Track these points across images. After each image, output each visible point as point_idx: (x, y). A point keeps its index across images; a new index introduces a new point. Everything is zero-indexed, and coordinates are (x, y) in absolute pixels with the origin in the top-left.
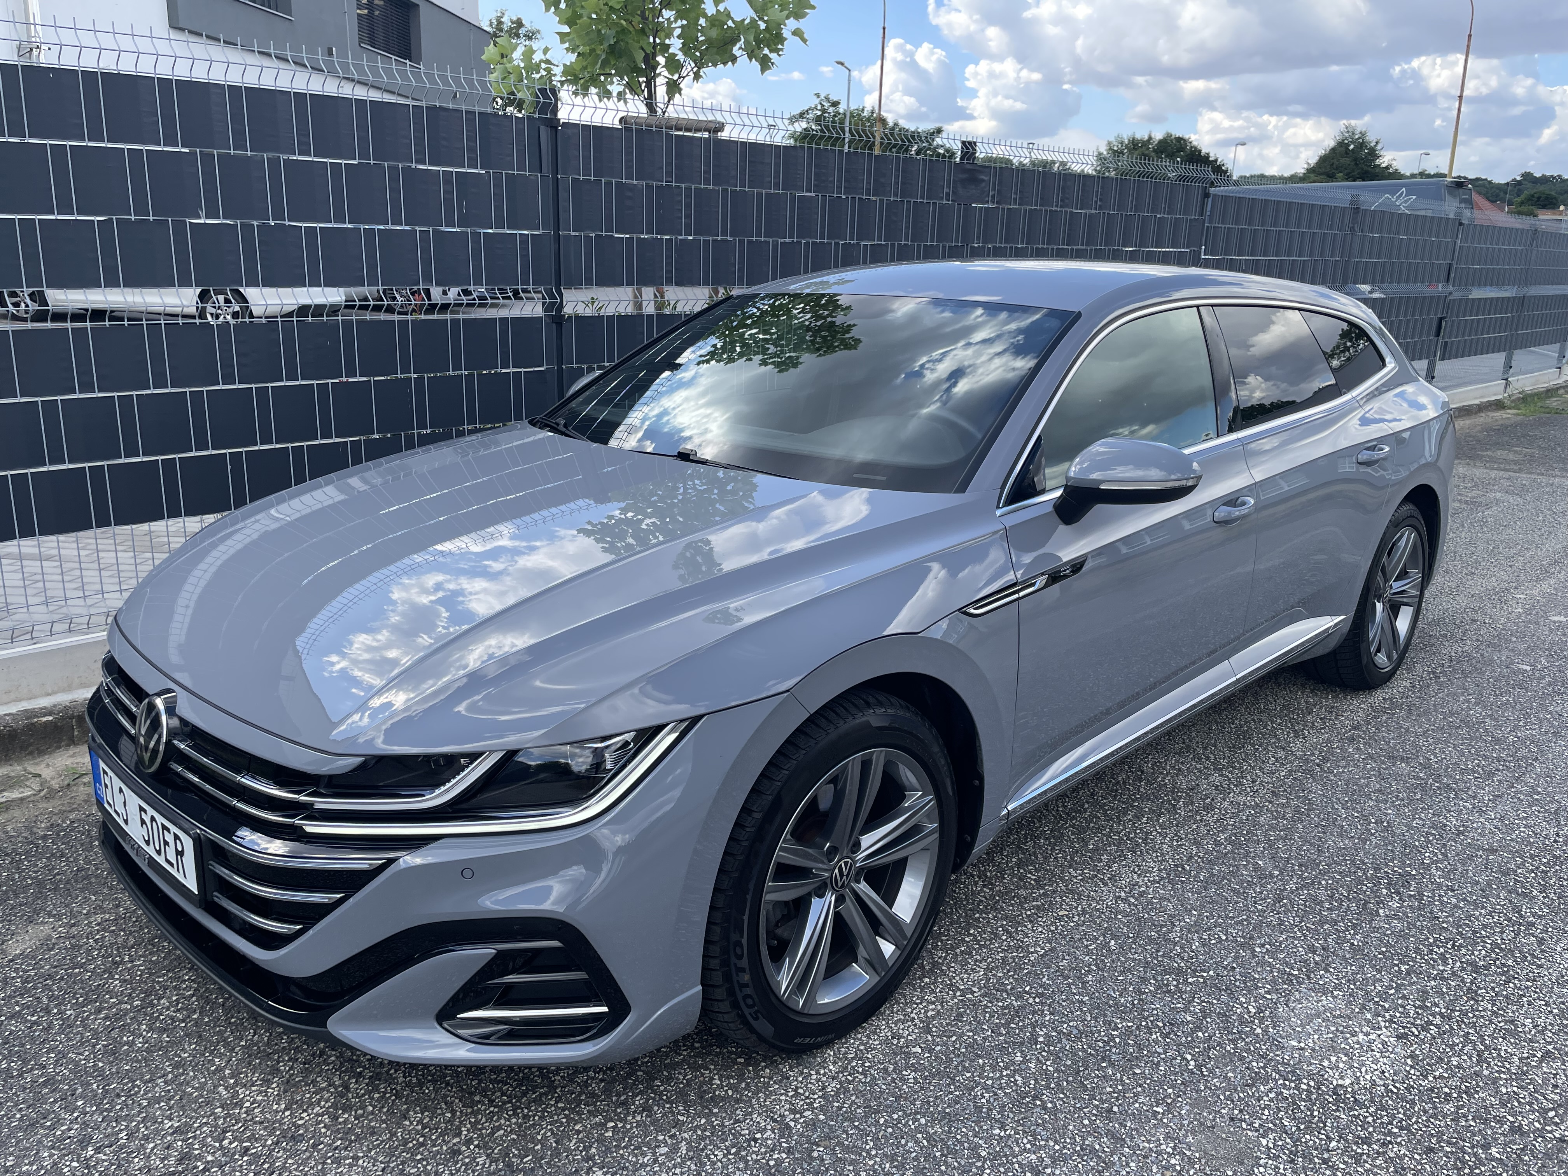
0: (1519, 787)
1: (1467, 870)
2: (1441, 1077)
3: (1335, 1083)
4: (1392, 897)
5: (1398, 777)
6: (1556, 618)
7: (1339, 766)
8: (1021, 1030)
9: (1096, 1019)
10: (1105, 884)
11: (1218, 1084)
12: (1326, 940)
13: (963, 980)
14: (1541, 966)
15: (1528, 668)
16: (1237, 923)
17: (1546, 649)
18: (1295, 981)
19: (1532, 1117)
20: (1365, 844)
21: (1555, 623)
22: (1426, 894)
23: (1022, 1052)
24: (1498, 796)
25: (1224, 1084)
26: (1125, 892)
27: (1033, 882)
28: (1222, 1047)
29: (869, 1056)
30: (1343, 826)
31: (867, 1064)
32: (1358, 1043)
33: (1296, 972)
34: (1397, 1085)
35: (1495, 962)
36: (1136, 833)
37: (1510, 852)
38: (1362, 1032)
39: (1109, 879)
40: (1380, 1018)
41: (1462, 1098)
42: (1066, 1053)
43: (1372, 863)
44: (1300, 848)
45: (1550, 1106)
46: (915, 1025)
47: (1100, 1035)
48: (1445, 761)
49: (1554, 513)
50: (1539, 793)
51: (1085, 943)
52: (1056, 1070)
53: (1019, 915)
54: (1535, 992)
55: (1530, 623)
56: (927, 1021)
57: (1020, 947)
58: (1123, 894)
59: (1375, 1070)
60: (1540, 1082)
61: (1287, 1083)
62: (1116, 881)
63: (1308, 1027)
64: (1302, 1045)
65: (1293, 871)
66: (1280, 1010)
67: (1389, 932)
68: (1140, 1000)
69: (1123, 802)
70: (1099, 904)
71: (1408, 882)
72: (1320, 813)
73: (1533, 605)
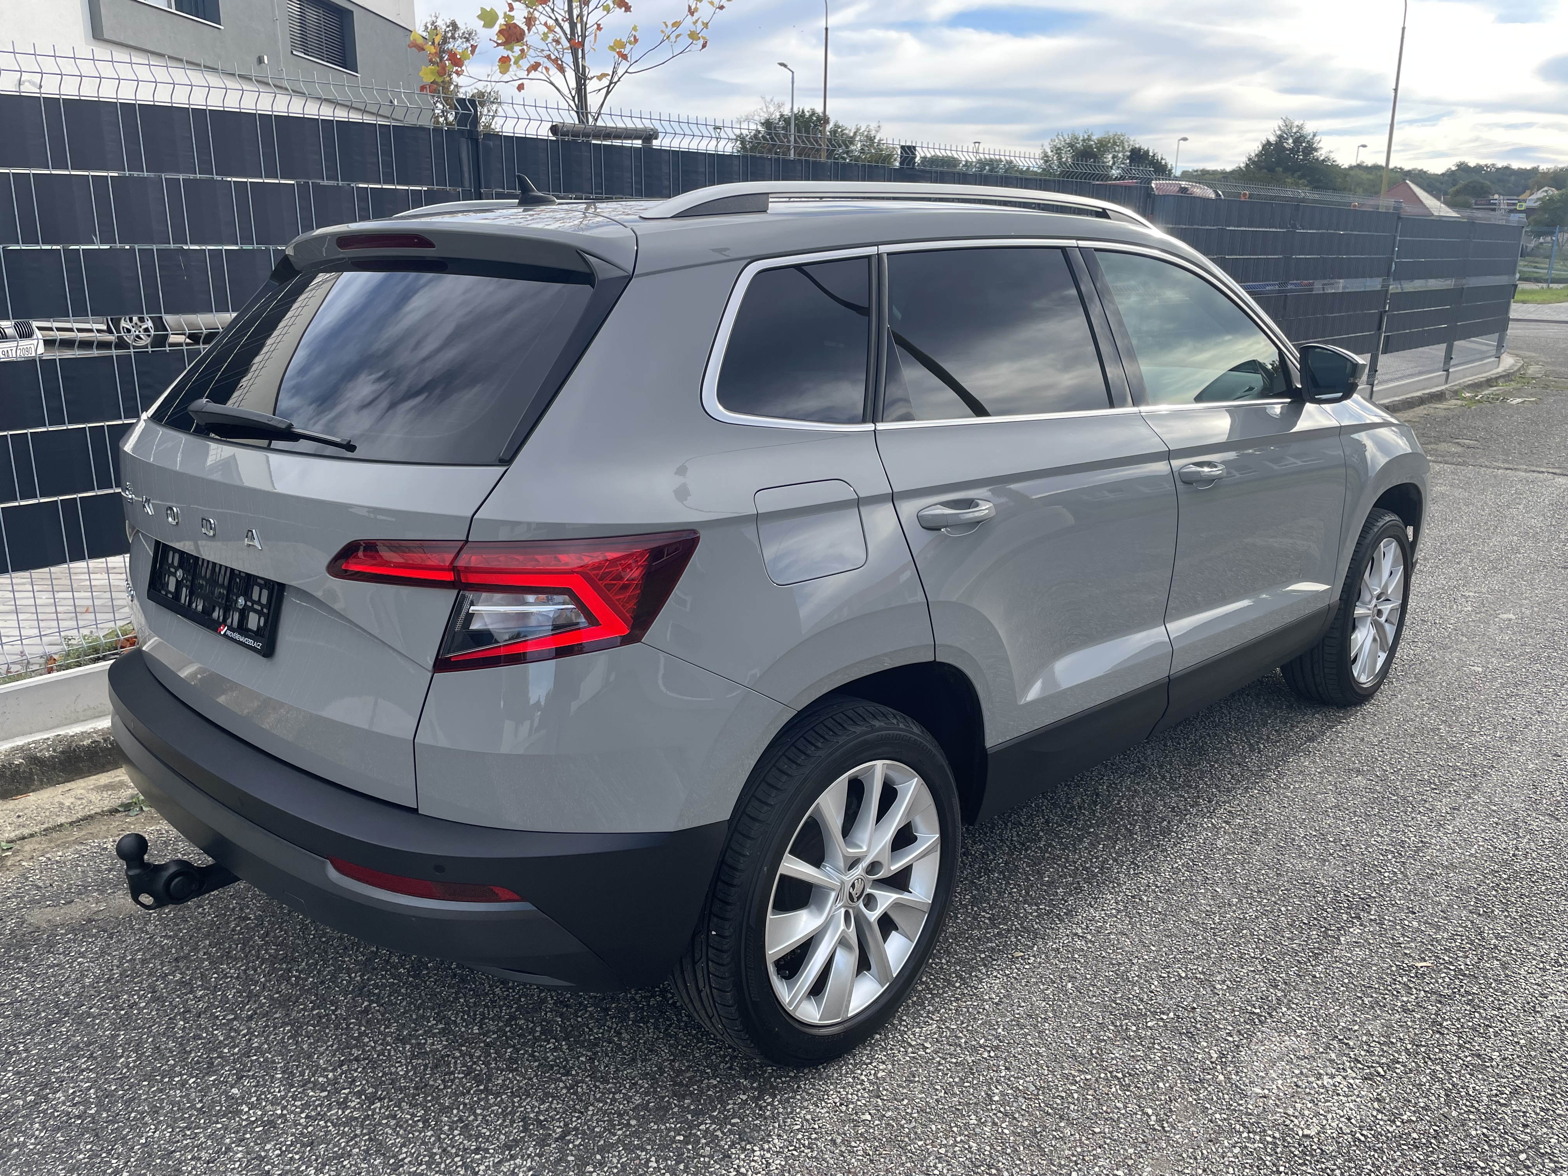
0: (1476, 797)
2: (1410, 1121)
3: (1300, 1133)
4: (1354, 922)
5: (1353, 792)
6: (1505, 616)
7: (1295, 781)
8: (975, 1089)
9: (1053, 1072)
10: (1061, 921)
11: (1180, 1140)
12: (1287, 974)
13: (914, 1034)
14: (1505, 993)
15: (1480, 670)
16: (1197, 958)
17: (1497, 650)
18: (1256, 1020)
19: (1503, 1161)
20: (1324, 865)
21: (1505, 621)
22: (1387, 918)
23: (976, 1113)
24: (1455, 808)
25: (1186, 1141)
27: (987, 921)
28: (1183, 1099)
29: (816, 1126)
31: (814, 1136)
32: (1323, 1087)
33: (1258, 1011)
34: (1364, 1132)
35: (1459, 991)
36: (1091, 862)
37: (1470, 869)
38: (1327, 1074)
39: (1066, 914)
40: (1344, 1058)
41: (1431, 1143)
42: (1023, 1112)
43: (1331, 886)
44: (1258, 872)
45: (1522, 1148)
46: (864, 1089)
47: (1057, 1090)
48: (1401, 771)
49: (1499, 506)
50: (1496, 804)
51: (1042, 987)
52: (1014, 1133)
53: (973, 959)
54: (1501, 1022)
55: (1480, 622)
56: (877, 1083)
57: (975, 994)
58: (1079, 931)
59: (1341, 1117)
60: (1510, 1121)
61: (1251, 1135)
62: (1072, 916)
63: (1271, 1071)
64: (1266, 1092)
65: (1252, 898)
66: (1242, 1053)
67: (1350, 962)
68: (1098, 1048)
69: (1079, 829)
70: (1055, 943)
71: (1369, 906)
72: (1278, 833)
73: (1482, 603)
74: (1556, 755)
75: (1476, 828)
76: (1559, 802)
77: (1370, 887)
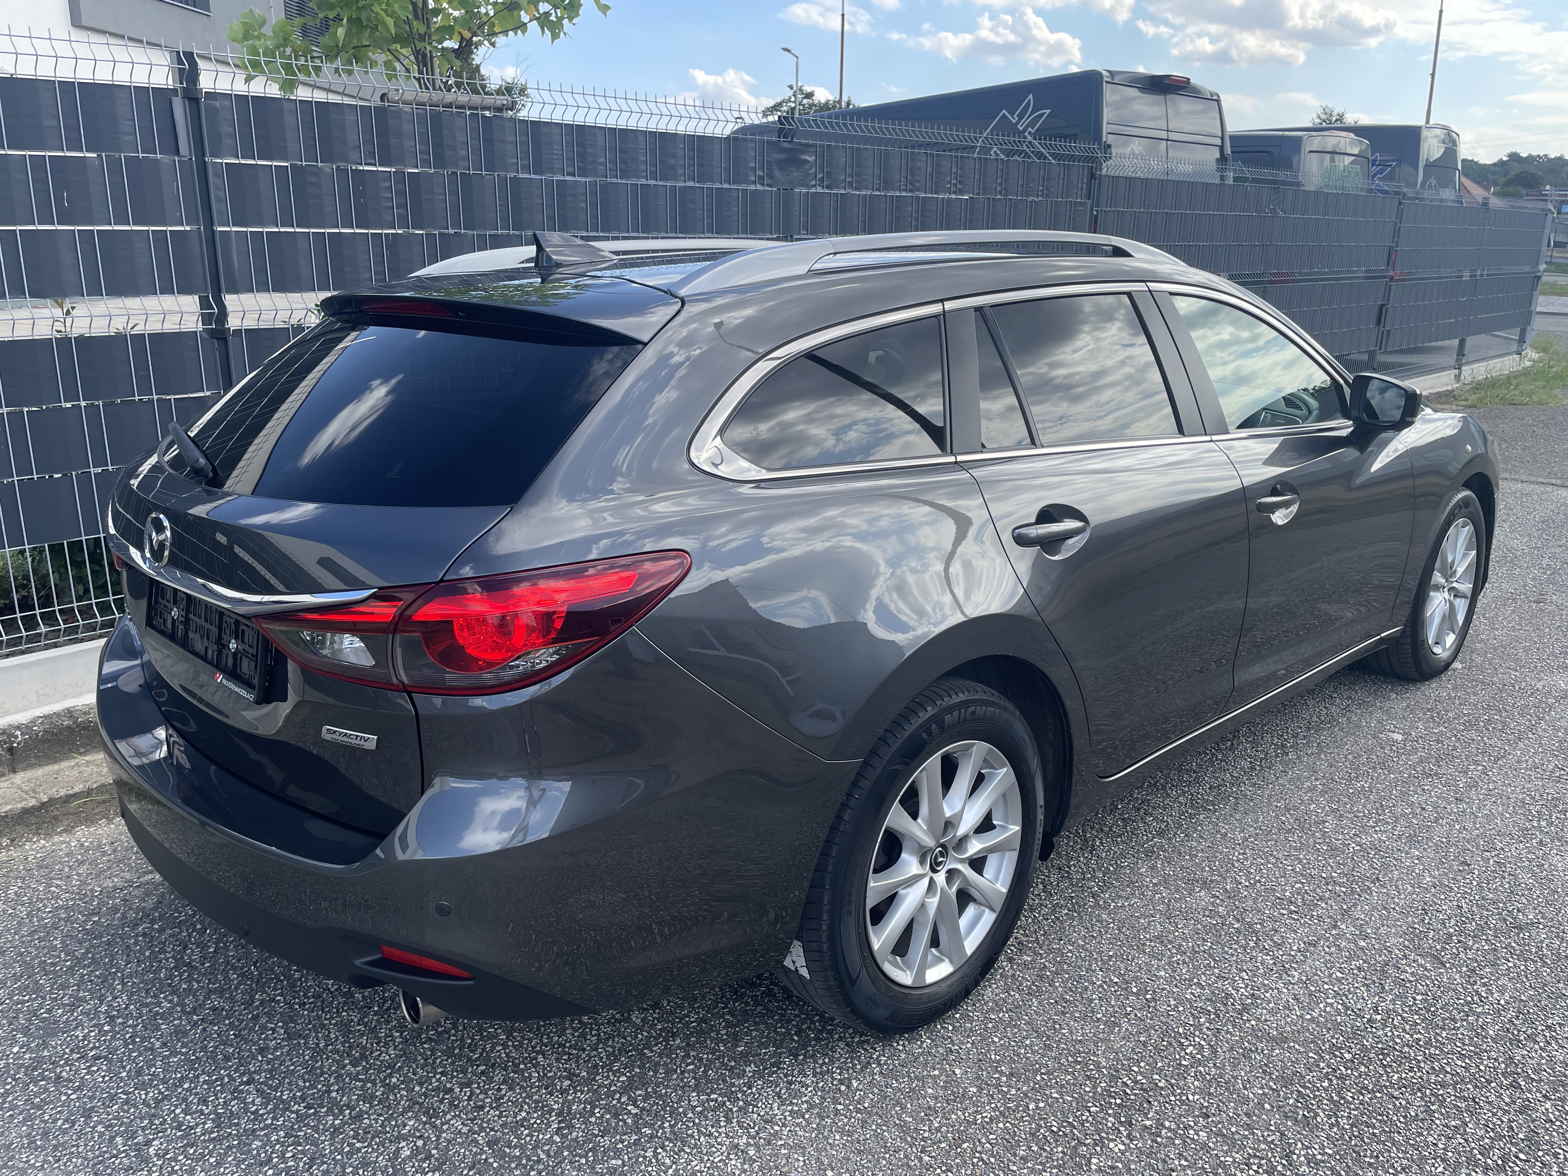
1: (1236, 1078)
4: (1119, 1132)
7: (1120, 897)
15: (1400, 737)
17: (1428, 710)
26: (750, 1136)
30: (1091, 1001)
39: (740, 1109)
44: (1020, 1044)
50: (1366, 937)
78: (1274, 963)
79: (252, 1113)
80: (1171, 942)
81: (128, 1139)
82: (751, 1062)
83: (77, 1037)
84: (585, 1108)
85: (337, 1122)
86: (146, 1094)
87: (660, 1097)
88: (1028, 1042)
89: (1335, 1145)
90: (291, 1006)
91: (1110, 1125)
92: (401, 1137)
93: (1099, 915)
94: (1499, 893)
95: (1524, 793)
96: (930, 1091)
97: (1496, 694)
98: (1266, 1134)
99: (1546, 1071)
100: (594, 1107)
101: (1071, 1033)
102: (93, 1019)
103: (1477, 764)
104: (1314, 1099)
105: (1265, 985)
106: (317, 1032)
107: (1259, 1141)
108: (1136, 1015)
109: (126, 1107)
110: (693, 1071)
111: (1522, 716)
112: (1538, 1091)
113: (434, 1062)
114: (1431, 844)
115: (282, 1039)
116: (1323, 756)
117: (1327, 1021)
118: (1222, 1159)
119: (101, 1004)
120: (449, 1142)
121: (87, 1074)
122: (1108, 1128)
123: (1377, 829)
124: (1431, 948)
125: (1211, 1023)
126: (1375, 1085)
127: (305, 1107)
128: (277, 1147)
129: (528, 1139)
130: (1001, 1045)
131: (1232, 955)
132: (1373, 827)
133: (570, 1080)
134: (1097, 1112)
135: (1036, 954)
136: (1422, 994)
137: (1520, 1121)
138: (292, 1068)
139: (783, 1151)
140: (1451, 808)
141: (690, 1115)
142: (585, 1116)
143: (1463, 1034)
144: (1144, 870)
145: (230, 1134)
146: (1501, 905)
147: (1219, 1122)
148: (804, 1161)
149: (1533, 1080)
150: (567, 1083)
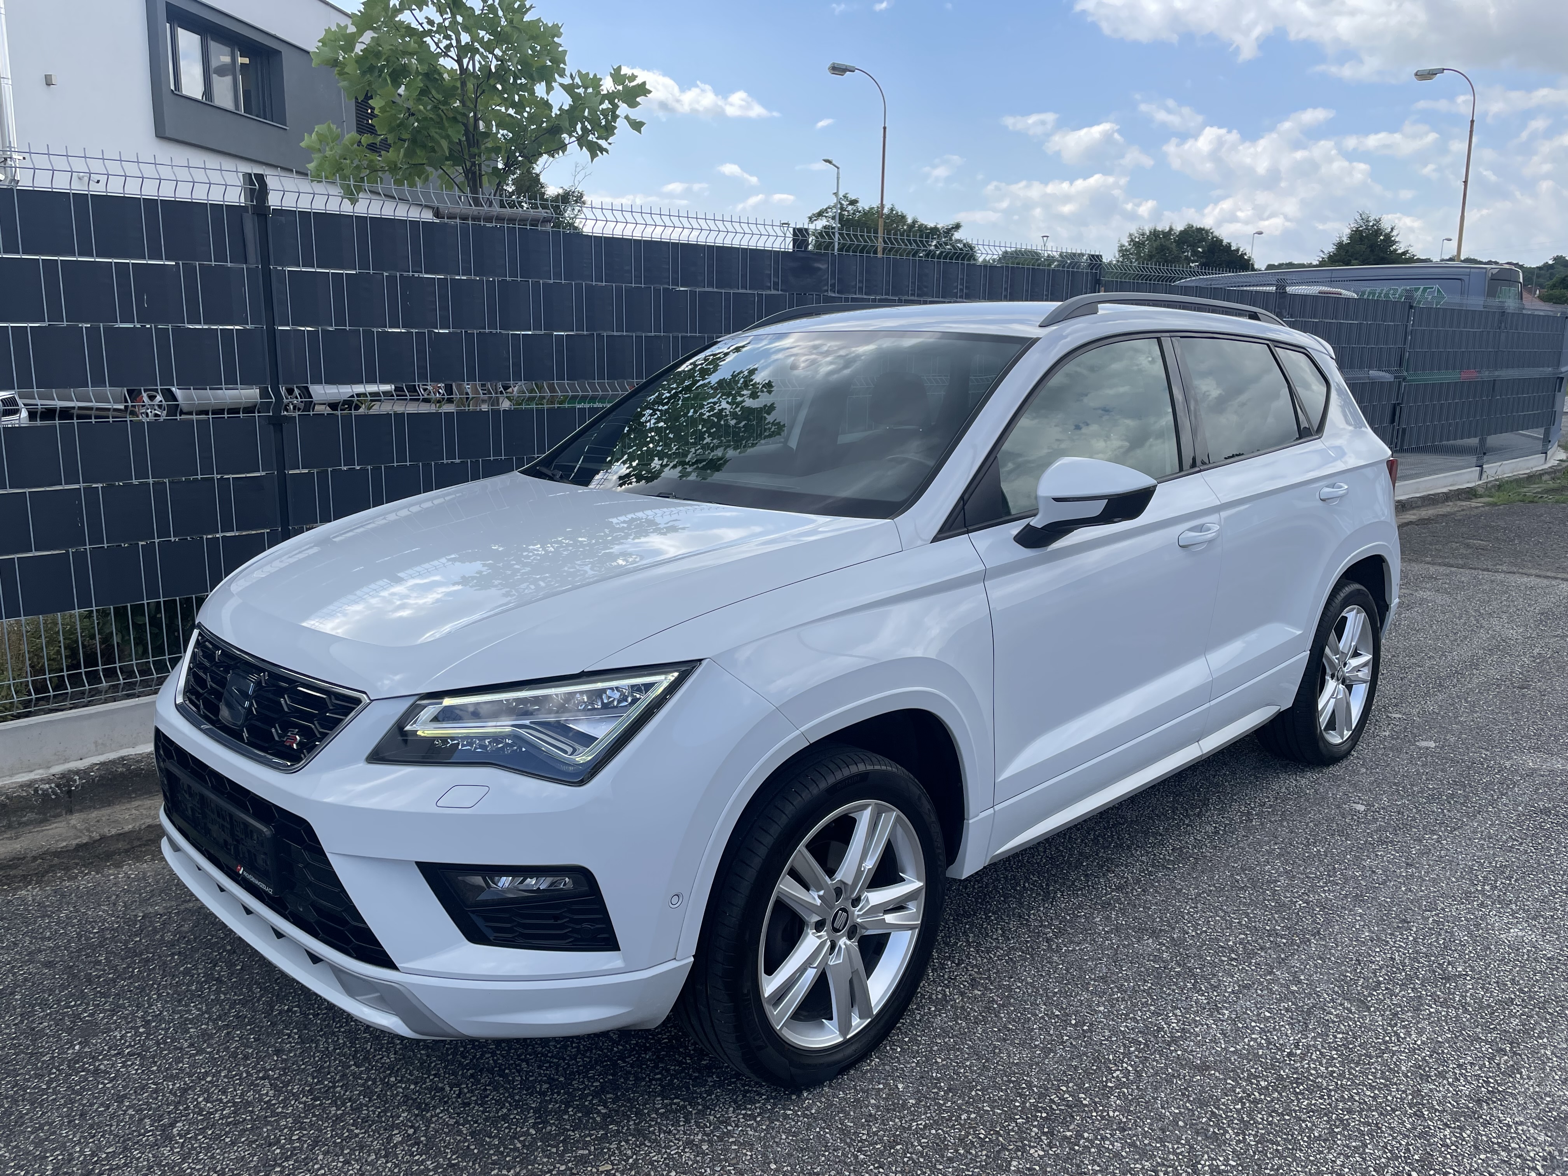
0: (1278, 973)
1: (1155, 1099)
5: (1134, 959)
6: (1424, 744)
7: (1072, 942)
10: (687, 1121)
15: (1361, 808)
17: (1395, 784)
20: (1047, 1057)
21: (1420, 749)
22: (1086, 1135)
24: (1244, 987)
26: (705, 1134)
43: (1040, 1087)
48: (1204, 935)
49: (1481, 615)
55: (1391, 749)
65: (935, 1099)
70: (659, 1152)
71: (1073, 1117)
72: (1015, 1010)
73: (1405, 728)
74: (1405, 921)
75: (1259, 1015)
76: (1379, 983)
77: (1087, 1089)
78: (1208, 1003)
79: (265, 1103)
80: (1113, 982)
81: (155, 1121)
82: (713, 1073)
83: (115, 1037)
84: (560, 1107)
85: (338, 1112)
86: (174, 1085)
87: (629, 1100)
88: (968, 1063)
89: (1239, 1159)
90: (306, 1016)
91: (1033, 1134)
92: (393, 1126)
93: (1050, 957)
94: (1434, 948)
95: (1475, 860)
96: (873, 1101)
97: (1464, 771)
98: (1176, 1146)
99: (1450, 1103)
100: (567, 1107)
101: (1009, 1056)
102: (130, 1022)
103: (1433, 832)
104: (1225, 1119)
105: (1196, 1021)
106: (327, 1039)
107: (1169, 1152)
108: (1071, 1044)
109: (154, 1095)
110: (659, 1079)
111: (1486, 792)
112: (1439, 1120)
113: (429, 1065)
114: (1374, 903)
115: (297, 1043)
116: (1285, 824)
117: (1249, 1053)
118: (1132, 1166)
119: (138, 1010)
120: (437, 1131)
121: (122, 1067)
122: (1031, 1137)
123: (1326, 888)
124: (1359, 994)
125: (1139, 1052)
126: (1285, 1110)
127: (312, 1099)
128: (285, 1131)
129: (507, 1131)
130: (943, 1065)
131: (1169, 995)
132: (1322, 887)
133: (549, 1083)
134: (1023, 1123)
135: (986, 989)
136: (1343, 1033)
137: (1418, 1145)
138: (303, 1067)
139: (734, 1147)
140: (1401, 872)
141: (654, 1115)
142: (559, 1113)
143: (1375, 1068)
144: (1098, 919)
145: (245, 1119)
146: (1433, 958)
147: (1134, 1135)
148: (751, 1156)
149: (1436, 1110)
150: (545, 1086)
